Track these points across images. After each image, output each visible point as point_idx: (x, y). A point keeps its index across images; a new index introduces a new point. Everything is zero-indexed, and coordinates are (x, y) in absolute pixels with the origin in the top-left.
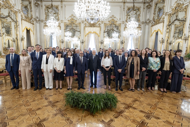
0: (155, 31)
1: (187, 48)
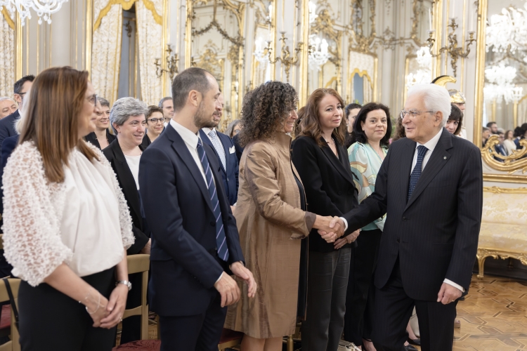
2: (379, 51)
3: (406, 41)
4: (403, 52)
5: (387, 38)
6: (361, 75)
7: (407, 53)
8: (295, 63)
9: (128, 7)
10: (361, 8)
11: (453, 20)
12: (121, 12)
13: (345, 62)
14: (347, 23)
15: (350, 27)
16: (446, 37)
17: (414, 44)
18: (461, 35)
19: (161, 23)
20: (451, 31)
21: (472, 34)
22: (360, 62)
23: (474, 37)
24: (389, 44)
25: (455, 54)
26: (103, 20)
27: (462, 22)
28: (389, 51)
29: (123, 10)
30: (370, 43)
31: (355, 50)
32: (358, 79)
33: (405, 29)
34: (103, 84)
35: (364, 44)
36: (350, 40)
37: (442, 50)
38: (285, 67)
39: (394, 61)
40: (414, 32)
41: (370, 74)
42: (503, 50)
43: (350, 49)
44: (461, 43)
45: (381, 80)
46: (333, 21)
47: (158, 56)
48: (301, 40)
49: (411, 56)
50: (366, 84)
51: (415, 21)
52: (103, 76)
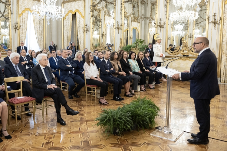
0: (69, 11)
1: (121, 39)
2: (140, 21)
3: (149, 18)
4: (148, 21)
5: (143, 17)
6: (135, 29)
7: (149, 22)
8: (120, 29)
9: (74, 13)
10: (135, 7)
11: (160, 19)
12: (72, 15)
13: (130, 25)
14: (131, 13)
15: (132, 14)
16: (159, 23)
17: (151, 19)
18: (162, 22)
19: (83, 18)
20: (160, 21)
21: (165, 22)
22: (135, 25)
23: (165, 23)
24: (144, 19)
25: (161, 27)
26: (67, 17)
27: (162, 19)
28: (144, 21)
29: (72, 14)
30: (138, 19)
31: (133, 21)
32: (134, 30)
33: (148, 14)
34: (67, 34)
35: (136, 19)
36: (132, 18)
37: (158, 26)
38: (118, 30)
39: (145, 24)
40: (151, 15)
41: (138, 28)
42: (177, 22)
43: (132, 21)
44: (162, 24)
45: (141, 30)
46: (126, 13)
47: (83, 27)
48: (122, 23)
49: (150, 23)
50: (137, 31)
51: (151, 12)
52: (67, 32)
